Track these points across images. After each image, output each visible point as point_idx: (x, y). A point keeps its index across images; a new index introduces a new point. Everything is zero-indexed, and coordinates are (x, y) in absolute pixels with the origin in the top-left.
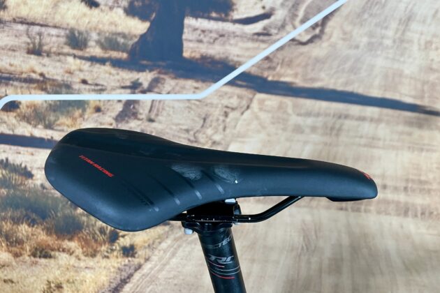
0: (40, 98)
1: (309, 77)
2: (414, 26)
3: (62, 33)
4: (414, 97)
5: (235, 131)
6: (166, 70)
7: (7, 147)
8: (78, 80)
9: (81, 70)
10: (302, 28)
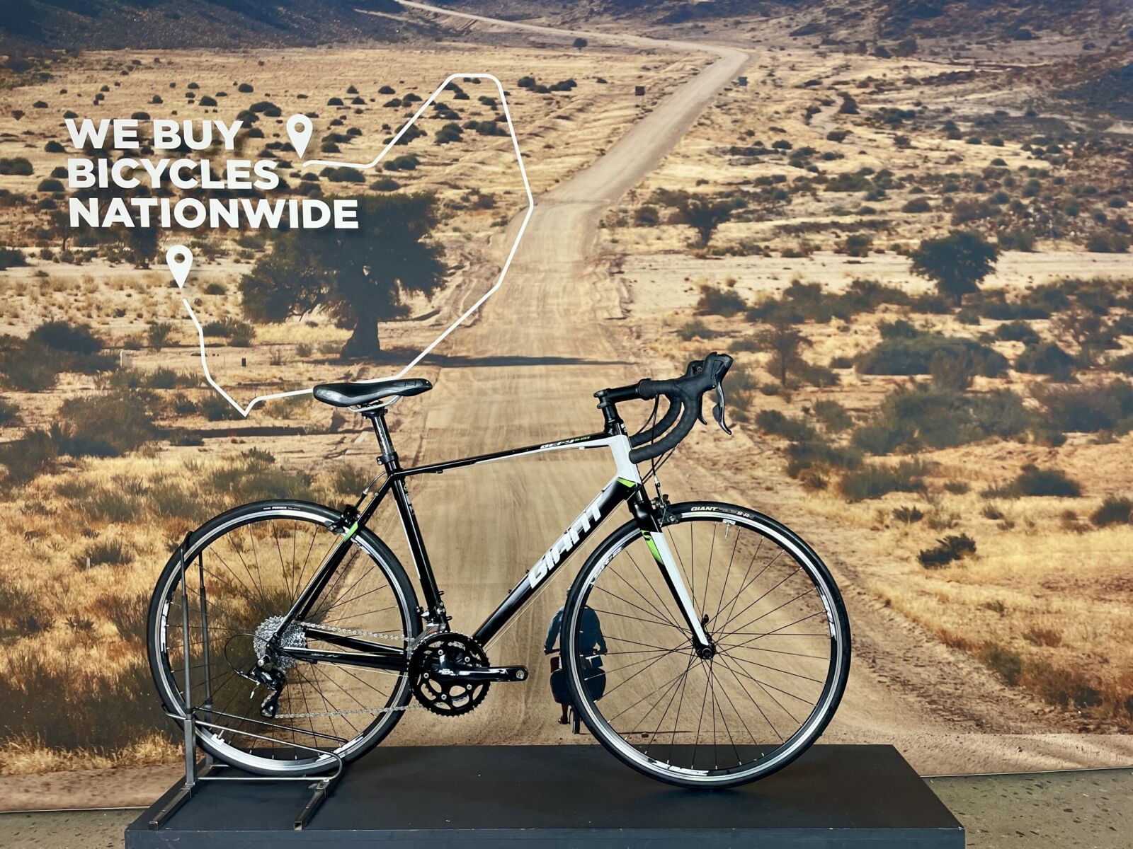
0: (279, 396)
1: (480, 349)
2: (550, 301)
3: (294, 347)
4: (571, 353)
5: (431, 401)
6: (368, 362)
7: (251, 438)
8: (305, 378)
9: (308, 371)
10: (464, 317)
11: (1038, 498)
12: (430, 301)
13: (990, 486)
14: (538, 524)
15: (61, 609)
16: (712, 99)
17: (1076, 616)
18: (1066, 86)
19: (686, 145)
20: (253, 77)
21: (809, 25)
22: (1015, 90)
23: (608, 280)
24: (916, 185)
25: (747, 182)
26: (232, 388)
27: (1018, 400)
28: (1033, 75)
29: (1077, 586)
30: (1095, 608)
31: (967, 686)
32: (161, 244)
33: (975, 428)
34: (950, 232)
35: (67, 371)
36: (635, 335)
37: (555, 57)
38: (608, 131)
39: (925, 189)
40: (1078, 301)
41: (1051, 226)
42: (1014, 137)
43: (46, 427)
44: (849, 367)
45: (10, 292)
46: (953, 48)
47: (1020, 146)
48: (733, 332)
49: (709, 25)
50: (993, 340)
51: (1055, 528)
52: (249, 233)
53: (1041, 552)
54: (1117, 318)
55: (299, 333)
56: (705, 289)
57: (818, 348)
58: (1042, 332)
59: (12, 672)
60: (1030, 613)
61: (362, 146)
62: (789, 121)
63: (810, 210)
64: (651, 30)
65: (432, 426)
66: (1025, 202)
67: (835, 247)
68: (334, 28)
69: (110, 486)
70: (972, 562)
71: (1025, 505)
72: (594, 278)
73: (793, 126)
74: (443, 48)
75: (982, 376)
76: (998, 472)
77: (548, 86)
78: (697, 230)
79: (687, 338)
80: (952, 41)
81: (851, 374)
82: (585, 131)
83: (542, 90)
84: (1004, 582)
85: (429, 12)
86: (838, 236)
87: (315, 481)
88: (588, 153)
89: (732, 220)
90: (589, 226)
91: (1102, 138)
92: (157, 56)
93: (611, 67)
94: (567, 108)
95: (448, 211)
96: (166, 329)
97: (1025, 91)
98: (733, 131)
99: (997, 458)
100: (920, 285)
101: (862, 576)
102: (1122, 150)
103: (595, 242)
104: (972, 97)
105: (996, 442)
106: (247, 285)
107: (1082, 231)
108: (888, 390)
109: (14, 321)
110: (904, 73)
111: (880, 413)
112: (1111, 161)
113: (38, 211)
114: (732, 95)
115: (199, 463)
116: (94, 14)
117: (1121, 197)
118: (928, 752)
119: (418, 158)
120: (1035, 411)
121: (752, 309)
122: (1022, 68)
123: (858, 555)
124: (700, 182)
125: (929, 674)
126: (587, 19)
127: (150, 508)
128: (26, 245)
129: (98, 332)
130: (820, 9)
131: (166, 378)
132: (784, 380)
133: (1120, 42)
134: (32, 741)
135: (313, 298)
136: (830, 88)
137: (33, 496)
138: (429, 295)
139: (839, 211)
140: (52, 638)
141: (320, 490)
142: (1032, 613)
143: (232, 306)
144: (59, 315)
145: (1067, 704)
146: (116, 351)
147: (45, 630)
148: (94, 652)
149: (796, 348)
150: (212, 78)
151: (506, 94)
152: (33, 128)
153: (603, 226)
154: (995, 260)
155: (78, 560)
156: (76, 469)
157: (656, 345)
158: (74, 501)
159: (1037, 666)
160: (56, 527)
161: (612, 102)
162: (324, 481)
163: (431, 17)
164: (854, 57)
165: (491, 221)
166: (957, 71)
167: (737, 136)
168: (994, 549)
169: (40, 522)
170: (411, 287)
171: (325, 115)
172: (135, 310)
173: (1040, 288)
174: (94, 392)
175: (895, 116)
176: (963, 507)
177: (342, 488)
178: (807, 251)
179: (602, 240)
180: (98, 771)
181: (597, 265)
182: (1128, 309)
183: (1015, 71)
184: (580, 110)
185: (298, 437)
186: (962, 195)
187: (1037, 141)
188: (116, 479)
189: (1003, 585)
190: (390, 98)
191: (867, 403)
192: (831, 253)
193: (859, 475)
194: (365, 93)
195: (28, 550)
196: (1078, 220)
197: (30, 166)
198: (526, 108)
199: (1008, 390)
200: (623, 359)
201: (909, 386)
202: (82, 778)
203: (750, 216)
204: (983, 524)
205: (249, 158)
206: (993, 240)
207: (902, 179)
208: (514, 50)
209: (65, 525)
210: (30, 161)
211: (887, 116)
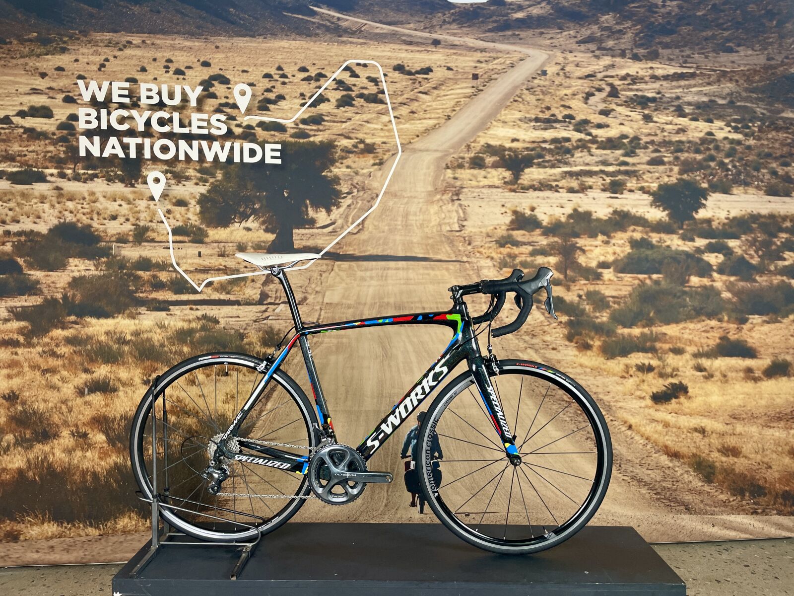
0: (224, 278)
1: (364, 249)
2: (411, 217)
3: (235, 244)
4: (424, 253)
5: (327, 284)
7: (206, 307)
8: (242, 266)
10: (352, 227)
11: (729, 358)
12: (329, 216)
14: (399, 370)
15: (66, 424)
16: (523, 84)
17: (751, 437)
18: (755, 85)
19: (505, 115)
20: (211, 56)
21: (589, 37)
22: (722, 86)
23: (450, 204)
24: (656, 147)
25: (545, 141)
26: (191, 272)
27: (718, 293)
28: (733, 76)
29: (753, 417)
30: (763, 432)
31: (680, 484)
32: (144, 170)
33: (690, 311)
34: (677, 179)
35: (75, 257)
36: (467, 242)
37: (418, 51)
38: (453, 103)
39: (662, 150)
40: (758, 228)
41: (742, 178)
42: (720, 117)
43: (59, 296)
44: (608, 267)
45: (35, 200)
46: (683, 56)
47: (724, 123)
48: (533, 242)
49: (523, 34)
50: (703, 252)
51: (740, 379)
52: (205, 165)
53: (730, 394)
54: (783, 240)
55: (238, 235)
56: (515, 212)
57: (589, 255)
58: (735, 248)
59: (29, 468)
60: (722, 435)
61: (286, 107)
62: (574, 101)
63: (586, 162)
64: (484, 35)
65: (328, 302)
66: (727, 161)
67: (602, 187)
68: (268, 25)
69: (103, 338)
70: (685, 400)
71: (720, 363)
72: (441, 203)
73: (576, 104)
74: (343, 42)
75: (696, 276)
76: (704, 341)
77: (413, 71)
78: (511, 172)
79: (502, 245)
80: (682, 51)
81: (610, 272)
82: (438, 103)
83: (409, 73)
84: (706, 414)
85: (334, 16)
86: (604, 180)
87: (247, 337)
88: (439, 118)
89: (535, 166)
90: (438, 167)
91: (777, 120)
92: (144, 39)
93: (457, 59)
94: (426, 86)
95: (343, 154)
96: (146, 229)
97: (728, 87)
98: (537, 106)
99: (704, 331)
100: (657, 214)
101: (614, 408)
102: (789, 129)
103: (442, 178)
104: (694, 90)
105: (703, 321)
106: (203, 200)
107: (762, 181)
108: (634, 284)
109: (38, 220)
110: (650, 72)
111: (628, 300)
112: (782, 135)
113: (57, 144)
114: (536, 81)
115: (166, 323)
116: (99, 6)
117: (788, 160)
118: (654, 527)
119: (324, 117)
120: (729, 301)
121: (546, 227)
122: (727, 72)
123: (611, 394)
124: (514, 140)
125: (656, 475)
126: (441, 27)
127: (131, 354)
128: (47, 168)
129: (97, 230)
130: (596, 26)
131: (145, 264)
132: (566, 276)
133: (790, 57)
134: (43, 517)
135: (249, 211)
136: (601, 80)
137: (48, 344)
138: (329, 211)
139: (605, 163)
140: (59, 444)
141: (250, 344)
142: (723, 435)
143: (193, 215)
144: (70, 218)
145: (743, 495)
146: (110, 244)
147: (54, 438)
148: (89, 454)
149: (575, 254)
150: (182, 56)
151: (385, 75)
152: (54, 85)
153: (448, 168)
154: (706, 199)
155: (80, 390)
156: (79, 326)
157: (481, 249)
158: (78, 348)
159: (725, 470)
160: (64, 366)
161: (456, 83)
162: (253, 336)
163: (335, 20)
164: (618, 59)
165: (372, 162)
166: (685, 71)
167: (540, 110)
168: (700, 392)
169: (53, 362)
170: (316, 206)
171: (261, 84)
172: (124, 216)
173: (735, 218)
174: (93, 272)
175: (643, 100)
176: (681, 364)
177: (265, 343)
178: (583, 189)
179: (447, 177)
180: (89, 538)
181: (443, 194)
182: (790, 234)
183: (722, 73)
184: (435, 88)
185: (236, 307)
186: (686, 155)
187: (735, 121)
188: (107, 333)
189: (705, 416)
190: (305, 75)
191: (620, 293)
192: (599, 191)
193: (613, 341)
194: (288, 70)
195: (44, 382)
196: (760, 174)
197: (51, 112)
198: (398, 85)
199: (712, 286)
200: (459, 259)
201: (648, 282)
202: (77, 543)
203: (547, 164)
204: (693, 375)
205: (207, 112)
206: (705, 185)
207: (647, 143)
208: (391, 45)
209: (71, 365)
210: (51, 108)
211: (638, 100)
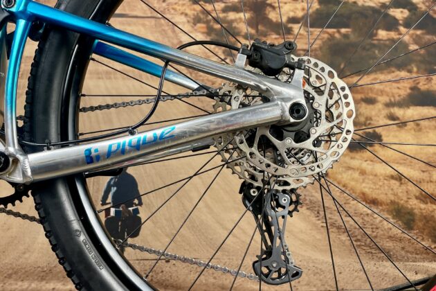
11: (421, 108)
13: (390, 100)
27: (406, 45)
33: (379, 63)
44: (299, 23)
50: (388, 8)
51: (433, 128)
57: (278, 11)
58: (419, 4)
70: (380, 148)
71: (413, 112)
75: (383, 30)
76: (396, 91)
81: (299, 27)
99: (394, 82)
108: (323, 38)
120: (416, 53)
132: (257, 31)
142: (420, 182)
149: (265, 10)
157: (175, 6)
159: (425, 217)
168: (395, 140)
199: (399, 39)
200: (154, 15)
201: (337, 35)
204: (387, 124)
